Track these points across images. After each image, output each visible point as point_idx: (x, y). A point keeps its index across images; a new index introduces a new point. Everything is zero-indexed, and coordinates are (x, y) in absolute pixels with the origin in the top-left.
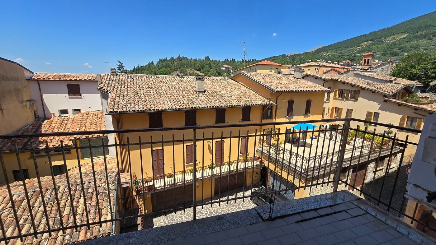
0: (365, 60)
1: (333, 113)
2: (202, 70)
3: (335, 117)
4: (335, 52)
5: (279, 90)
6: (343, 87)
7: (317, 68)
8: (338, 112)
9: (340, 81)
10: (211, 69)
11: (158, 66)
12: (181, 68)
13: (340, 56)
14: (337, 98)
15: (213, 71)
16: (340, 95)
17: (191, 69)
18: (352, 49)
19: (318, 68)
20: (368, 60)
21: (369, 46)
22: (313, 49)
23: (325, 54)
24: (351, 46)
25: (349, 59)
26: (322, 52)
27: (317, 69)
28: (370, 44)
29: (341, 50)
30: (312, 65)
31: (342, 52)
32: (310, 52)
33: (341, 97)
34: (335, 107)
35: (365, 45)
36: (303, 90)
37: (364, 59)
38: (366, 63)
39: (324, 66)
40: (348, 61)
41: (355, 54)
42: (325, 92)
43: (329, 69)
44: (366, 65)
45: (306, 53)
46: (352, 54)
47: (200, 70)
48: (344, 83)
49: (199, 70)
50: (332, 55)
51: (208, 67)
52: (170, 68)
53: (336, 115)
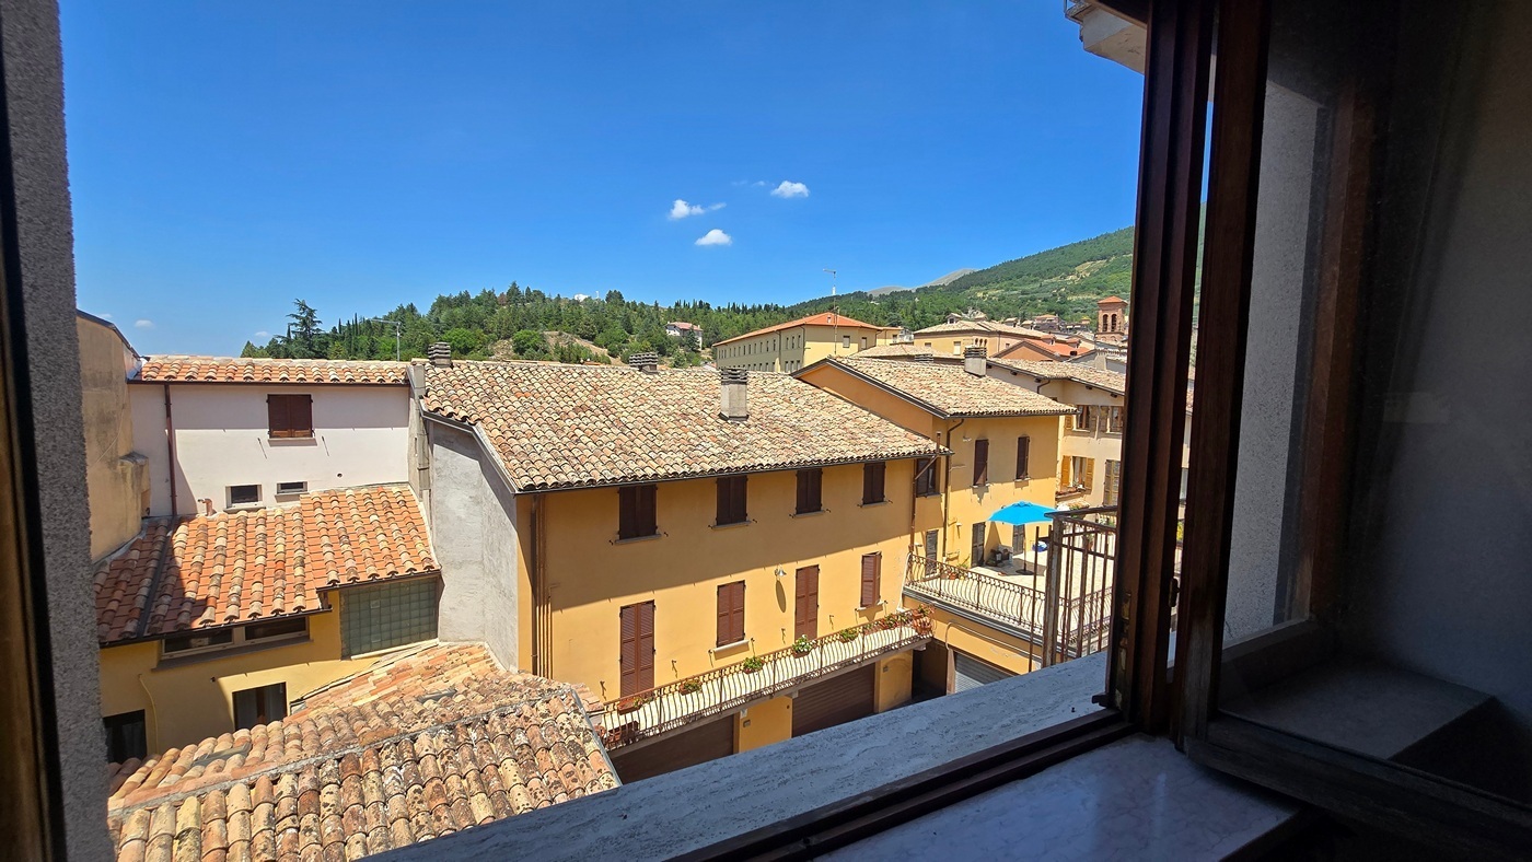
0: (1105, 316)
1: (1068, 472)
2: (599, 338)
3: (1075, 486)
4: (1007, 290)
5: (957, 410)
6: (1088, 399)
7: (980, 338)
8: (1081, 471)
9: (1080, 383)
10: (630, 332)
11: (438, 321)
12: (524, 327)
13: (1024, 301)
14: (1075, 429)
15: (640, 340)
16: (1081, 420)
17: (560, 334)
18: (1054, 280)
19: (984, 338)
20: (1114, 316)
21: (1098, 273)
22: (944, 278)
23: (980, 295)
24: (1050, 272)
25: (1050, 311)
26: (973, 289)
27: (981, 341)
28: (1101, 270)
29: (1024, 284)
30: (963, 328)
31: (1027, 288)
32: (937, 287)
33: (1087, 426)
34: (1071, 454)
35: (1088, 270)
36: (1011, 409)
37: (1101, 314)
38: (1109, 327)
39: (1000, 333)
40: (1050, 317)
41: (1063, 296)
42: (1058, 413)
43: (1013, 342)
44: (1109, 331)
45: (925, 289)
46: (1054, 295)
47: (594, 337)
48: (1090, 387)
49: (591, 338)
50: (1002, 298)
51: (619, 325)
52: (482, 326)
53: (1077, 480)
